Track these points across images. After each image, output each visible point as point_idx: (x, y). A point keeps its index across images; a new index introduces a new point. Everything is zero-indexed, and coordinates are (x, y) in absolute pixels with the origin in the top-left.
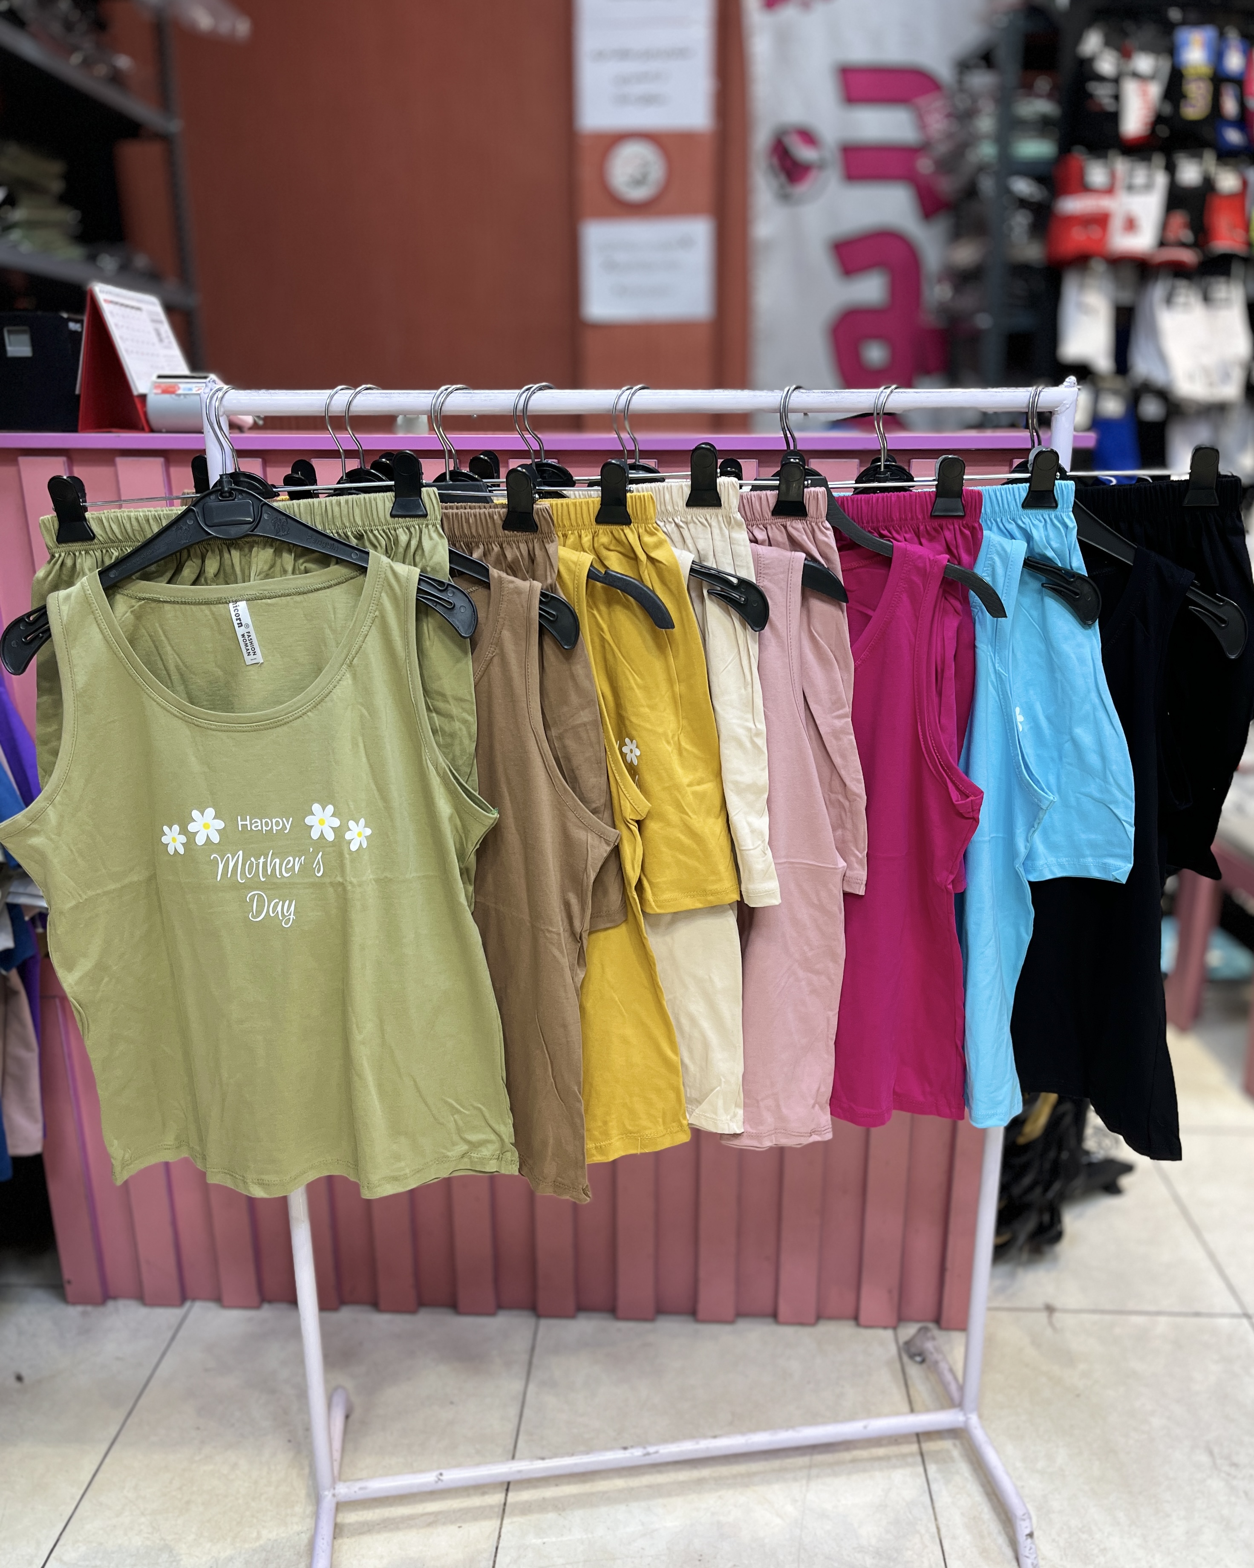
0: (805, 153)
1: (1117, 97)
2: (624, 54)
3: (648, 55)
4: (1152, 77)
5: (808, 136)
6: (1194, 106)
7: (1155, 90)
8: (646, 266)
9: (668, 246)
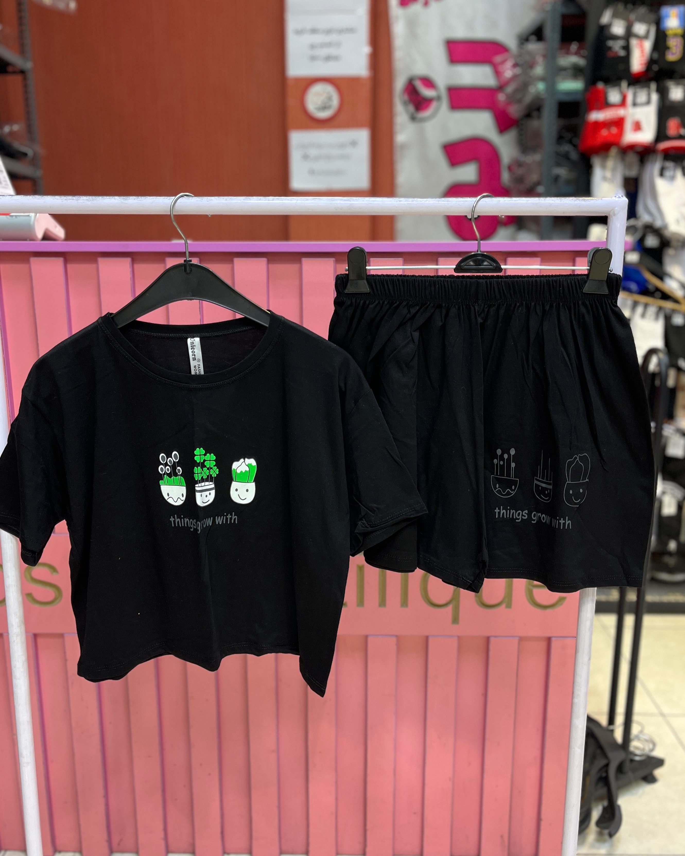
0: (427, 92)
1: (627, 49)
2: (314, 31)
3: (329, 32)
4: (646, 37)
5: (428, 82)
6: (673, 54)
7: (648, 45)
8: (329, 158)
9: (342, 146)
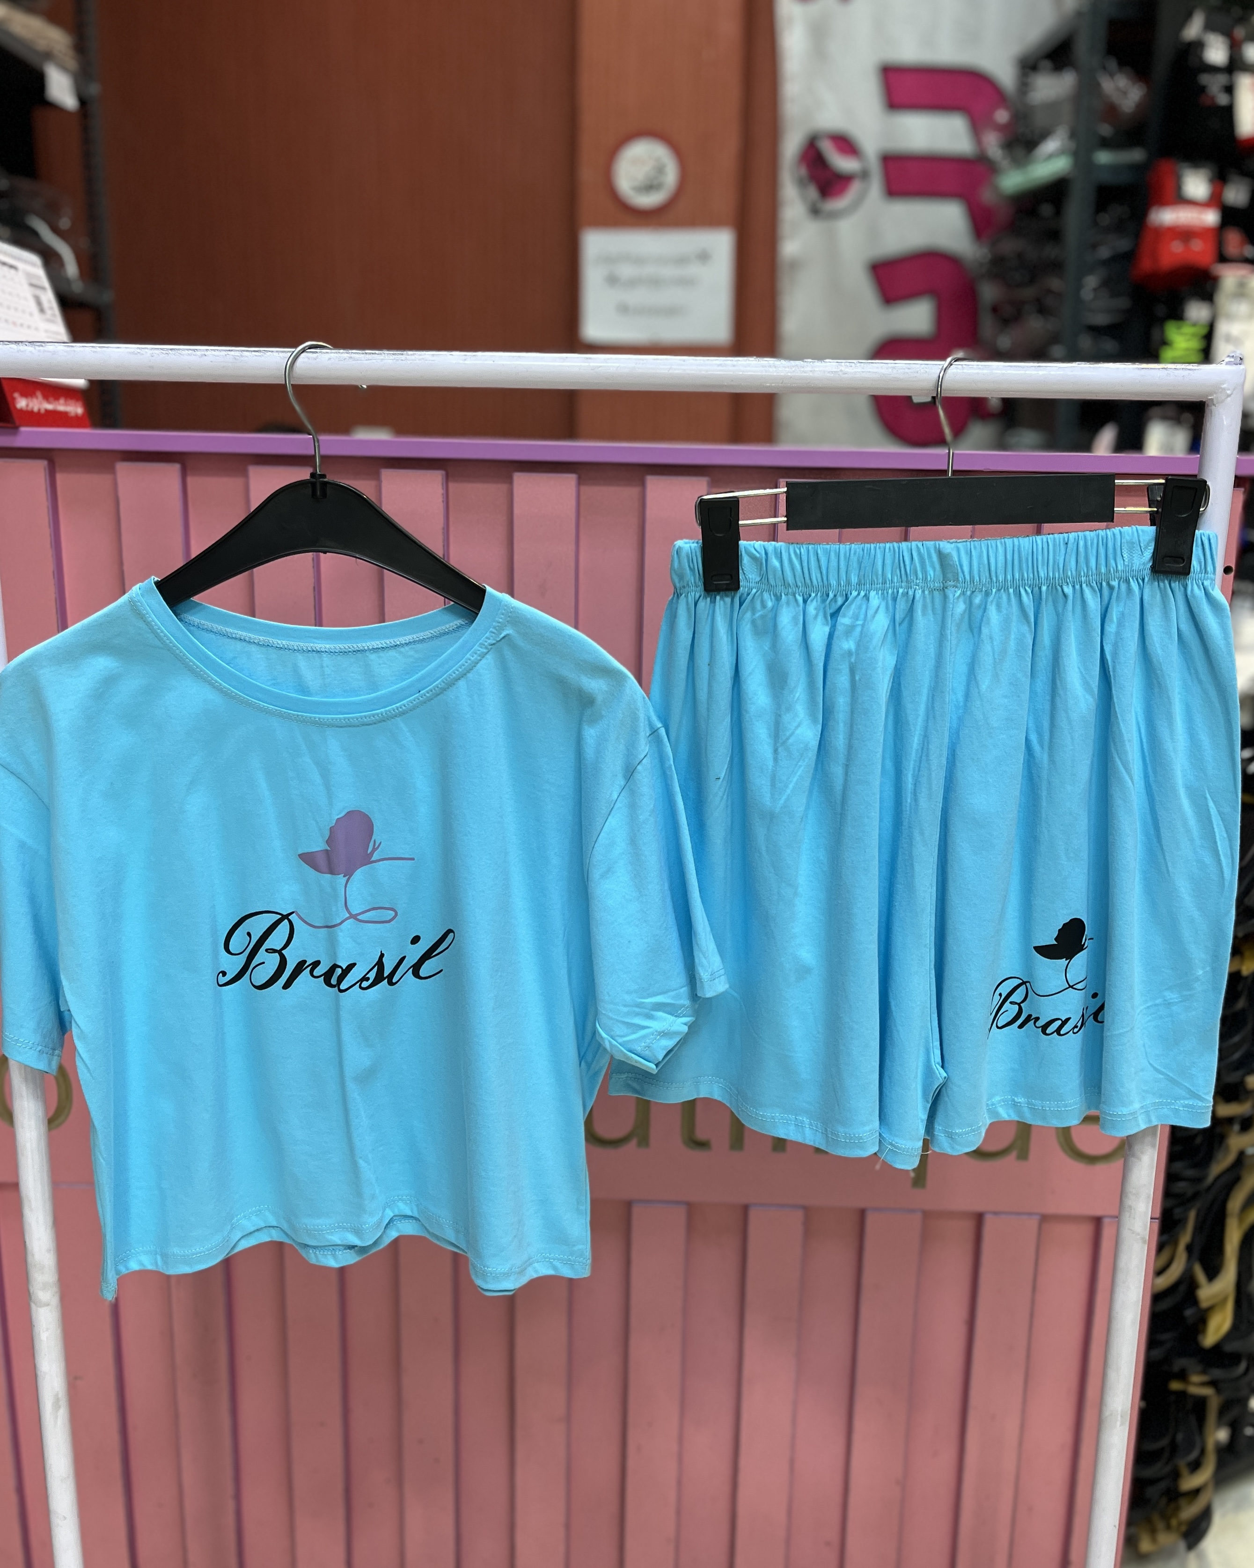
0: (842, 163)
1: (1230, 90)
5: (847, 143)
8: (655, 282)
9: (681, 260)
